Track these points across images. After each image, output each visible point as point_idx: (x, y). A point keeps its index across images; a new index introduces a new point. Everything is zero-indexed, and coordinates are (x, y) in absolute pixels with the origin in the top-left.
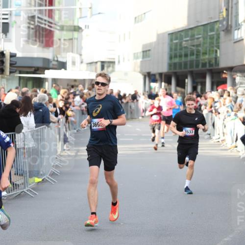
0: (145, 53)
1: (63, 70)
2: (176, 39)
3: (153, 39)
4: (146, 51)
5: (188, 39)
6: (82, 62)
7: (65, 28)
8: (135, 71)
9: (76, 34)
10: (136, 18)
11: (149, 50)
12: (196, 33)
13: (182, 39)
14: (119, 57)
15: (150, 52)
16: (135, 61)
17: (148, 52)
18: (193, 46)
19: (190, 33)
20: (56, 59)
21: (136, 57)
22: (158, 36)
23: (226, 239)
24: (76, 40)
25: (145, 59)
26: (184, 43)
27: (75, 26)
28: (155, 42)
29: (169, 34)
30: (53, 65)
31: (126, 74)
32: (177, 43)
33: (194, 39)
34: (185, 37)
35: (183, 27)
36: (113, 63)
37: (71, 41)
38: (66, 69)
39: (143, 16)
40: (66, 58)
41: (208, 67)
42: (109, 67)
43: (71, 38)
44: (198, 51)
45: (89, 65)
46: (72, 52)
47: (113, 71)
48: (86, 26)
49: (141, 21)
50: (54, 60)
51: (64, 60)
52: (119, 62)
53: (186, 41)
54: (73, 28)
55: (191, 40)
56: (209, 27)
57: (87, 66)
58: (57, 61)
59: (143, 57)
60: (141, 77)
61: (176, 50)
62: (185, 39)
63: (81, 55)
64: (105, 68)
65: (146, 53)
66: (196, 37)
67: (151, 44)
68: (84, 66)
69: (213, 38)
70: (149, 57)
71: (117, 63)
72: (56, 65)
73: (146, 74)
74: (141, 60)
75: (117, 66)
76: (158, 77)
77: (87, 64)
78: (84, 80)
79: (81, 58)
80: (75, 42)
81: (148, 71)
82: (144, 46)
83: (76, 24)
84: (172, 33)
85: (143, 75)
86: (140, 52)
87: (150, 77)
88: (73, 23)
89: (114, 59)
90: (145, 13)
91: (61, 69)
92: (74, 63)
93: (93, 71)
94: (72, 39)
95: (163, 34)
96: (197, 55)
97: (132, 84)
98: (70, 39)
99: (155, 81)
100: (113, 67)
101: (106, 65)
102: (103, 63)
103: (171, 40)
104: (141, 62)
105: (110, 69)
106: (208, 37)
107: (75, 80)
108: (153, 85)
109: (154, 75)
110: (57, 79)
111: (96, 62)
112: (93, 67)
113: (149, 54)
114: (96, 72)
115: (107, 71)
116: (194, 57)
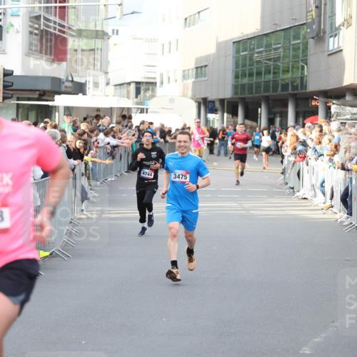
1: (80, 95)
2: (245, 50)
3: (212, 50)
4: (201, 67)
5: (262, 49)
6: (108, 84)
7: (84, 33)
8: (184, 95)
9: (99, 43)
10: (186, 19)
11: (206, 66)
12: (273, 41)
13: (253, 50)
14: (162, 75)
15: (207, 68)
16: (184, 82)
17: (203, 69)
18: (270, 60)
19: (265, 41)
20: (70, 79)
21: (186, 75)
22: (219, 45)
23: (315, 340)
24: (99, 51)
25: (199, 79)
26: (256, 55)
27: (97, 31)
28: (214, 54)
29: (234, 43)
30: (66, 87)
31: (172, 100)
32: (245, 56)
33: (270, 50)
34: (258, 48)
35: (255, 33)
36: (154, 84)
37: (92, 52)
39: (197, 15)
40: (85, 76)
41: (290, 91)
42: (147, 90)
43: (93, 48)
44: (276, 68)
45: (118, 87)
46: (94, 69)
47: (153, 96)
48: (113, 31)
49: (194, 25)
50: (67, 80)
51: (82, 81)
52: (162, 83)
53: (258, 53)
54: (94, 34)
55: (266, 51)
56: (292, 33)
57: (115, 89)
58: (72, 81)
59: (197, 77)
60: (193, 106)
61: (244, 66)
62: (257, 50)
63: (107, 73)
64: (142, 92)
65: (200, 69)
66: (274, 47)
67: (207, 57)
68: (111, 89)
69: (299, 48)
70: (205, 76)
71: (158, 84)
72: (70, 87)
73: (201, 100)
74: (193, 80)
75: (159, 89)
76: (218, 105)
77: (115, 85)
78: (111, 108)
79: (106, 77)
80: (98, 53)
81: (203, 96)
82: (197, 60)
83: (99, 28)
84: (239, 42)
85: (196, 102)
86: (193, 69)
87: (207, 105)
88: (95, 27)
89: (154, 78)
90: (199, 12)
91: (77, 94)
92: (96, 85)
93: (124, 97)
94: (94, 50)
95: (226, 42)
96: (274, 73)
97: (180, 116)
98: (91, 50)
99: (213, 111)
100: (153, 91)
101: (142, 88)
102: (138, 83)
103: (238, 51)
104: (194, 82)
105: (149, 93)
106: (291, 47)
107: (98, 110)
108: (211, 116)
109: (213, 102)
110: (73, 107)
111: (129, 84)
112: (124, 90)
113: (205, 71)
114: (128, 97)
115: (145, 96)
116: (271, 77)
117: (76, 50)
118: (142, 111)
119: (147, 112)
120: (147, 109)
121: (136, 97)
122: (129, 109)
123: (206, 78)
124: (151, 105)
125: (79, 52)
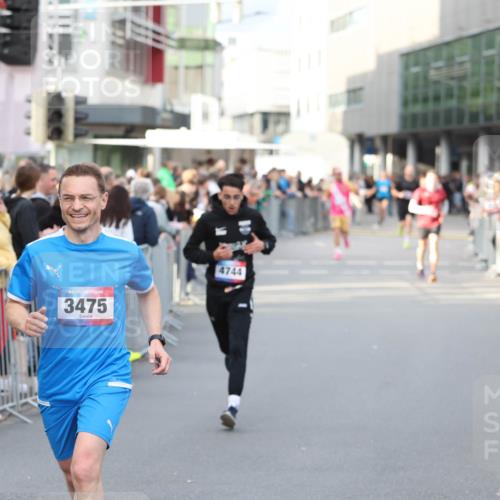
0: (352, 94)
1: (183, 129)
2: (416, 64)
3: (368, 64)
4: (355, 91)
5: (440, 64)
6: (222, 114)
7: (188, 44)
8: (331, 129)
9: (209, 57)
10: (332, 23)
11: (361, 89)
12: (456, 51)
13: (428, 64)
14: (298, 102)
15: (362, 92)
16: (331, 110)
17: (358, 93)
18: (452, 78)
19: (445, 52)
20: (169, 108)
21: (333, 102)
22: (379, 58)
24: (210, 69)
25: (352, 107)
26: (433, 72)
27: (206, 41)
28: (373, 72)
29: (402, 55)
30: (163, 120)
31: (313, 137)
32: (417, 74)
33: (453, 66)
34: (436, 61)
35: (431, 41)
36: (287, 115)
37: (199, 71)
38: (189, 128)
39: (348, 18)
40: (189, 104)
41: (482, 122)
42: (277, 123)
43: (199, 64)
44: (462, 88)
45: (237, 119)
46: (202, 92)
47: (286, 131)
48: (230, 39)
49: (344, 28)
50: (165, 110)
51: (185, 110)
52: (299, 113)
53: (436, 69)
54: (202, 44)
55: (448, 66)
56: (484, 40)
57: (233, 123)
58: (172, 112)
59: (349, 103)
60: (345, 144)
61: (416, 87)
62: (434, 65)
63: (220, 99)
64: (271, 126)
65: (354, 94)
66: (458, 60)
67: (364, 76)
68: (227, 122)
69: (493, 62)
70: (360, 102)
71: (293, 112)
72: (168, 120)
73: (355, 137)
74: (344, 108)
75: (293, 120)
76: (378, 143)
77: (234, 117)
78: (227, 152)
79: (220, 105)
80: (208, 72)
81: (358, 131)
82: (350, 80)
83: (209, 35)
84: (408, 54)
85: (347, 138)
86: (342, 94)
87: (364, 143)
88: (204, 34)
89: (287, 107)
90: (351, 13)
91: (178, 127)
92: (205, 116)
93: (244, 132)
94: (200, 67)
95: (390, 55)
96: (459, 97)
98: (197, 67)
99: (372, 151)
100: (287, 123)
101: (271, 120)
102: (265, 115)
103: (406, 67)
104: (346, 113)
105: (281, 128)
106: (483, 61)
107: (209, 152)
108: (369, 159)
109: (371, 140)
110: (173, 149)
111: (252, 115)
112: (245, 124)
113: (360, 96)
114: (251, 132)
115: (275, 132)
116: (453, 103)
117: (176, 68)
118: (271, 152)
119: (277, 154)
120: (277, 150)
121: (263, 132)
122: (252, 152)
123: (361, 106)
124: (283, 144)
125: (182, 71)
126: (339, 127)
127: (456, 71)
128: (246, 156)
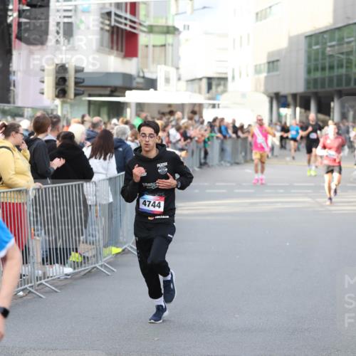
0: (271, 65)
1: (152, 90)
2: (317, 44)
3: (283, 44)
4: (273, 62)
5: (334, 43)
6: (179, 79)
7: (155, 29)
8: (256, 90)
9: (170, 38)
10: (257, 14)
11: (278, 61)
12: (345, 35)
13: (326, 43)
14: (233, 70)
15: (279, 63)
16: (257, 76)
17: (275, 63)
18: (342, 53)
19: (337, 35)
20: (141, 74)
21: (257, 71)
22: (291, 39)
24: (170, 47)
25: (271, 74)
26: (328, 49)
27: (168, 27)
28: (286, 49)
29: (306, 37)
30: (138, 83)
31: (244, 95)
32: (317, 49)
33: (343, 44)
34: (331, 41)
35: (327, 27)
36: (225, 79)
37: (163, 48)
38: (156, 89)
39: (268, 10)
40: (156, 72)
42: (218, 85)
43: (163, 43)
44: (349, 62)
45: (189, 82)
46: (165, 64)
47: (224, 91)
48: (185, 26)
49: (265, 18)
50: (139, 76)
51: (153, 76)
52: (233, 78)
53: (330, 47)
54: (165, 29)
55: (339, 45)
57: (187, 85)
58: (144, 77)
59: (269, 71)
60: (266, 100)
61: (316, 60)
62: (329, 44)
63: (178, 68)
64: (214, 87)
65: (273, 64)
66: (346, 40)
67: (279, 52)
68: (183, 84)
70: (277, 70)
71: (230, 79)
72: (141, 83)
73: (273, 95)
74: (265, 74)
75: (230, 84)
76: (290, 100)
77: (187, 81)
78: (183, 105)
79: (177, 72)
80: (169, 49)
81: (275, 91)
82: (270, 54)
83: (170, 23)
84: (311, 36)
85: (268, 96)
86: (264, 64)
87: (279, 100)
88: (166, 22)
89: (226, 73)
90: (270, 7)
91: (148, 89)
92: (167, 80)
93: (195, 92)
94: (164, 45)
95: (298, 36)
96: (347, 67)
98: (162, 46)
99: (286, 105)
100: (225, 86)
101: (214, 83)
102: (210, 80)
103: (310, 46)
104: (266, 78)
105: (221, 89)
107: (170, 105)
108: (284, 111)
109: (285, 97)
110: (144, 104)
111: (201, 79)
112: (196, 85)
113: (277, 66)
114: (200, 92)
115: (217, 92)
116: (343, 71)
117: (147, 46)
118: (214, 106)
119: (219, 107)
120: (219, 104)
121: (208, 92)
122: (201, 105)
123: (278, 73)
124: (223, 100)
125: (151, 48)
126: (262, 88)
127: (345, 48)
128: (196, 109)
